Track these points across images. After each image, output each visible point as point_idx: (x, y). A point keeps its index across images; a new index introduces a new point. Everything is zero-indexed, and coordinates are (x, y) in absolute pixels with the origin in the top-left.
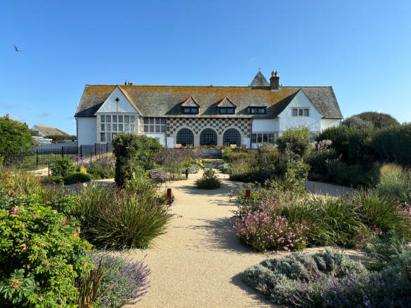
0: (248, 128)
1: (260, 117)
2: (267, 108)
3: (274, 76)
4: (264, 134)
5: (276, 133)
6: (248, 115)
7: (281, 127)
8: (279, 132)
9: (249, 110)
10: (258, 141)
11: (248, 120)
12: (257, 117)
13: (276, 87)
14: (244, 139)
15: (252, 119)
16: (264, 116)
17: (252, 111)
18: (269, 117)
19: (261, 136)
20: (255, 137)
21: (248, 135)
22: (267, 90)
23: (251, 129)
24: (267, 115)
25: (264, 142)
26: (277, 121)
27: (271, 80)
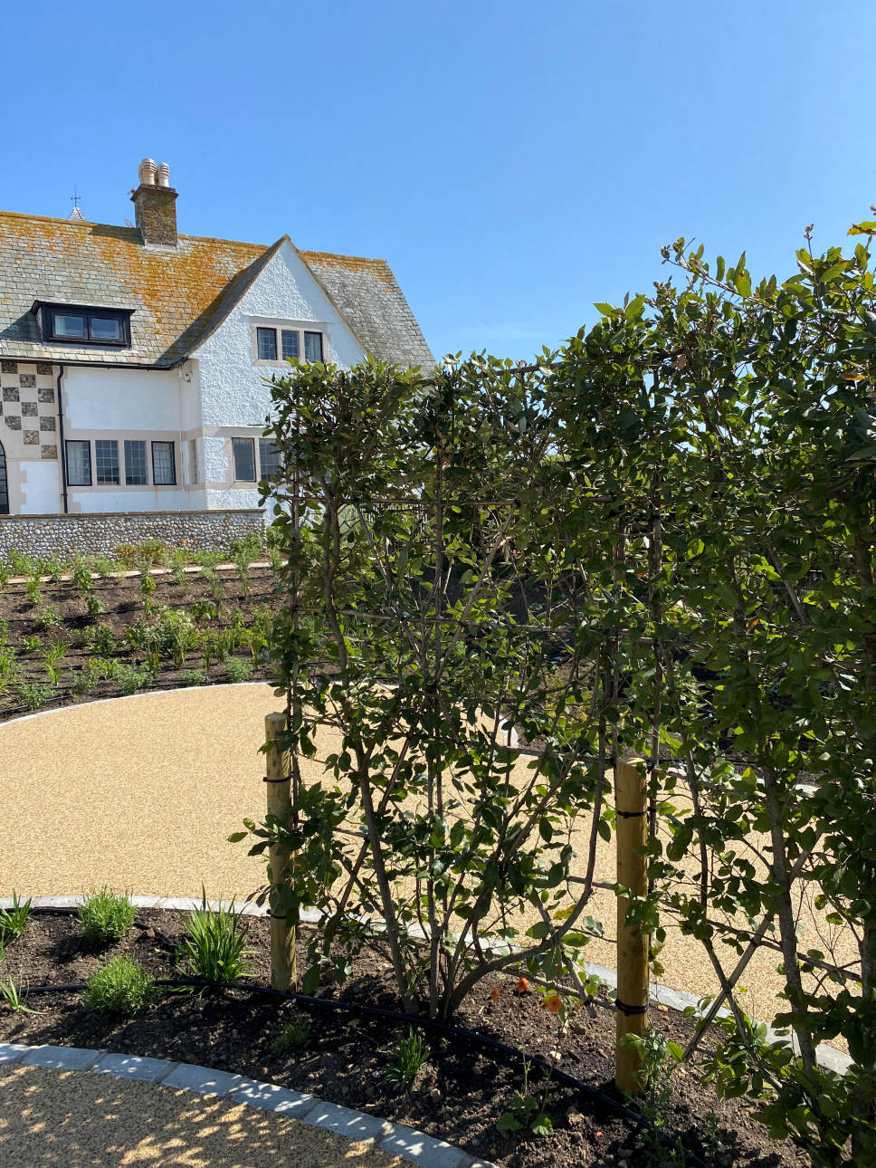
1: (99, 359)
2: (132, 318)
3: (153, 183)
4: (126, 443)
5: (183, 439)
6: (36, 347)
7: (211, 408)
8: (199, 432)
9: (40, 322)
10: (100, 479)
11: (39, 373)
12: (86, 358)
13: (168, 235)
14: (24, 465)
15: (63, 364)
16: (122, 356)
17: (60, 330)
18: (146, 361)
19: (116, 453)
20: (85, 456)
21: (46, 448)
22: (122, 244)
23: (61, 415)
24: (134, 351)
25: (130, 481)
26: (189, 381)
27: (141, 199)
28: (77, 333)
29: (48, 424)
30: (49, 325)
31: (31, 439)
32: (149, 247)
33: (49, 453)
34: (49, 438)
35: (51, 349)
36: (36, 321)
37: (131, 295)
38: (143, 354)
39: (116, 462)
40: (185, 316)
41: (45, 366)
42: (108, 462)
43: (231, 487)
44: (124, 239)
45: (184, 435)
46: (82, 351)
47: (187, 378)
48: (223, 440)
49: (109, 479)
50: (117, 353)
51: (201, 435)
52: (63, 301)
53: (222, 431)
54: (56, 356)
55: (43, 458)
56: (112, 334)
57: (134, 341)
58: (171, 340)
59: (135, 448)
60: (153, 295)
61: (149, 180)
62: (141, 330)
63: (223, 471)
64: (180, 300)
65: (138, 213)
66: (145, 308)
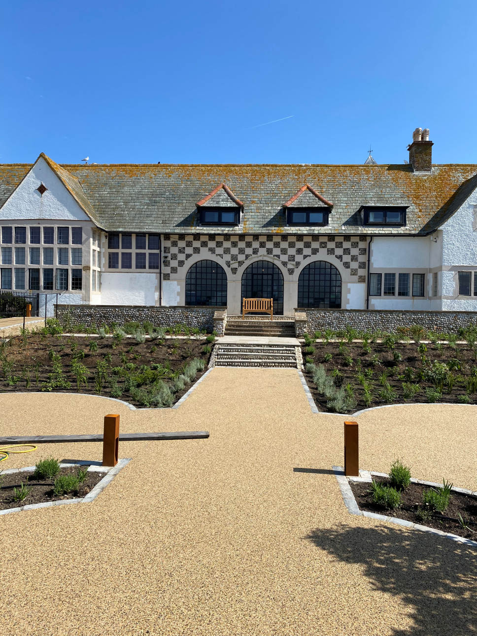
0: (362, 258)
1: (389, 232)
2: (407, 210)
3: (420, 140)
4: (400, 274)
5: (430, 272)
6: (360, 228)
7: (448, 255)
8: (440, 268)
9: (362, 216)
10: (385, 293)
11: (360, 241)
12: (383, 232)
13: (427, 166)
14: (350, 285)
15: (372, 236)
16: (401, 230)
17: (371, 220)
18: (413, 232)
19: (394, 279)
20: (378, 281)
21: (360, 277)
22: (403, 173)
23: (369, 261)
24: (407, 227)
25: (400, 294)
26: (436, 242)
27: (414, 149)
28: (380, 220)
29: (362, 265)
30: (367, 217)
31: (354, 272)
32: (416, 173)
33: (361, 280)
34: (362, 272)
35: (367, 229)
36: (360, 215)
37: (406, 199)
38: (412, 229)
39: (394, 284)
40: (434, 207)
41: (363, 237)
42: (390, 284)
43: (455, 299)
44: (403, 171)
45: (430, 270)
46: (381, 229)
47: (435, 240)
48: (453, 272)
49: (389, 293)
50: (399, 229)
51: (441, 270)
52: (373, 205)
53: (453, 268)
54: (369, 232)
55: (359, 282)
56: (396, 219)
57: (407, 222)
58: (427, 220)
59: (404, 277)
60: (417, 197)
61: (418, 138)
62: (411, 216)
63: (452, 289)
64: (432, 199)
65: (411, 156)
66: (413, 204)
